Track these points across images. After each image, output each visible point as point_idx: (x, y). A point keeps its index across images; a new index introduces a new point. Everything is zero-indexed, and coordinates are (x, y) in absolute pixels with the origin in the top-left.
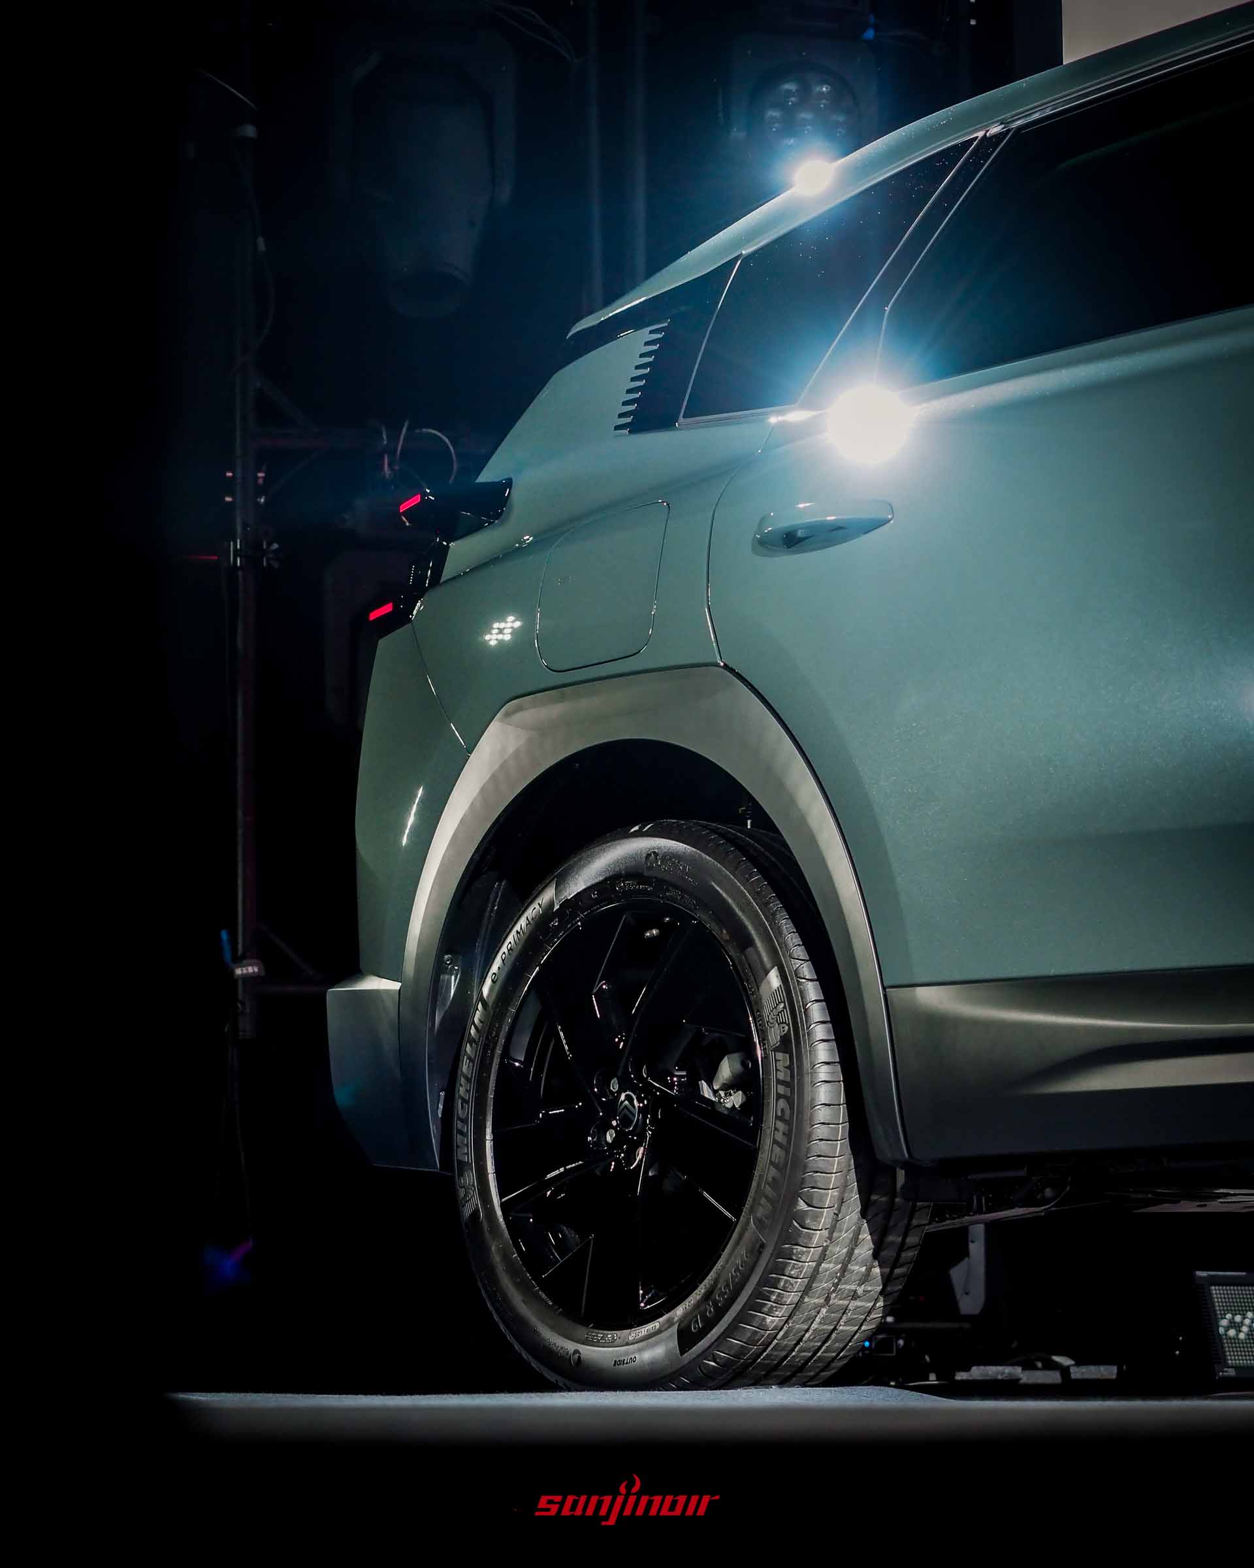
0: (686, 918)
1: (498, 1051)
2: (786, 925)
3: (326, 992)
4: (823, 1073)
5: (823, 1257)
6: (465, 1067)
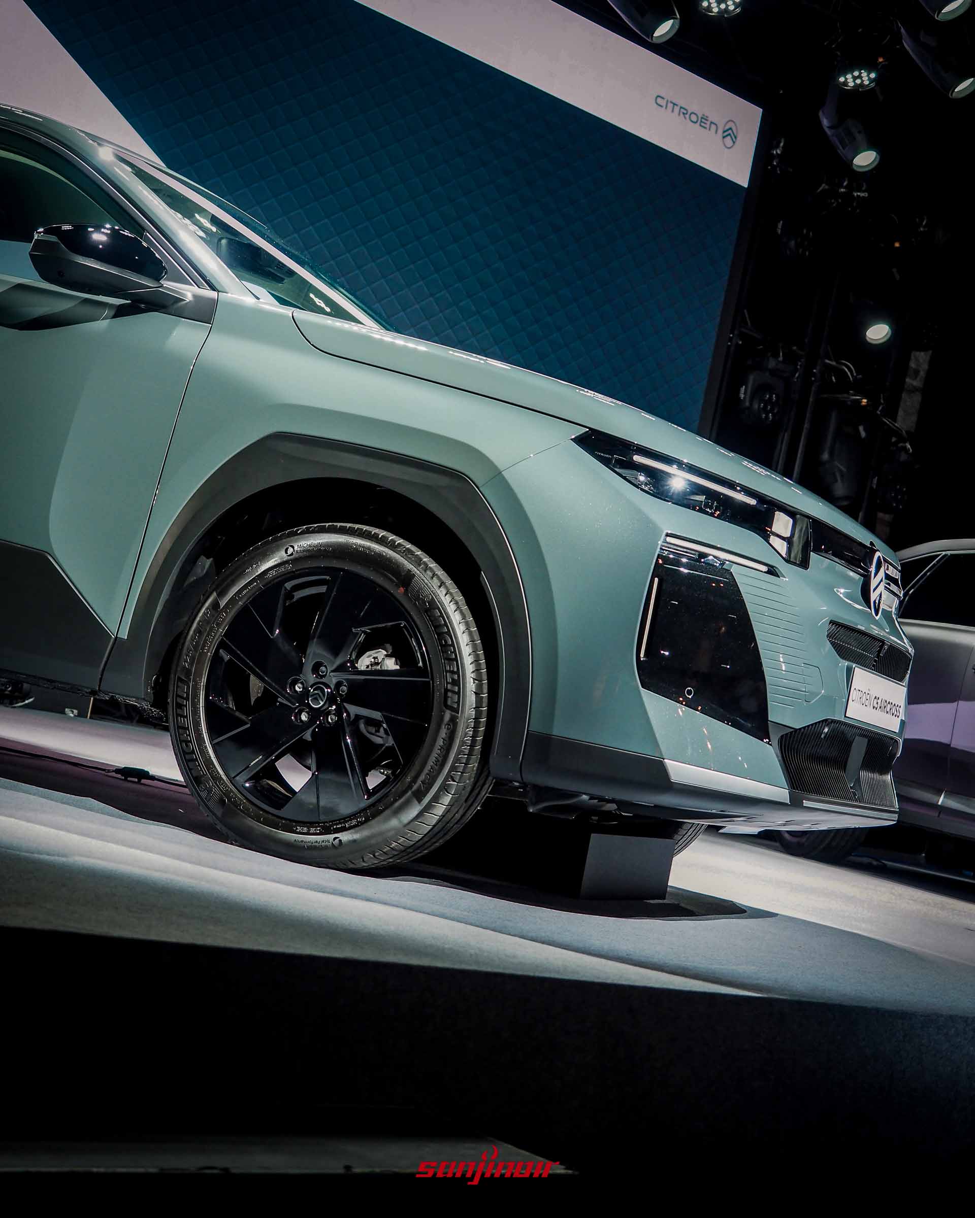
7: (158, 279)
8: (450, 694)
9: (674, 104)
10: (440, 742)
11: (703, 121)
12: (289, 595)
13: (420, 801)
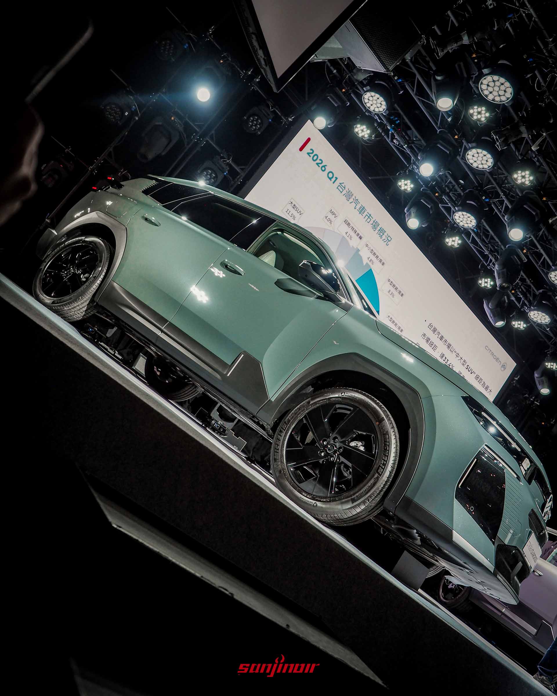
0: (97, 254)
1: (61, 252)
2: (107, 263)
3: (47, 228)
4: (96, 284)
5: (78, 306)
6: (56, 250)
7: (336, 291)
8: (380, 468)
9: (491, 350)
10: (369, 484)
11: (497, 359)
12: (336, 410)
13: (353, 503)
